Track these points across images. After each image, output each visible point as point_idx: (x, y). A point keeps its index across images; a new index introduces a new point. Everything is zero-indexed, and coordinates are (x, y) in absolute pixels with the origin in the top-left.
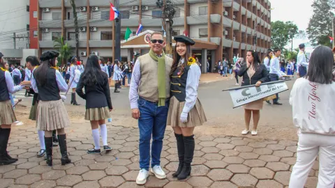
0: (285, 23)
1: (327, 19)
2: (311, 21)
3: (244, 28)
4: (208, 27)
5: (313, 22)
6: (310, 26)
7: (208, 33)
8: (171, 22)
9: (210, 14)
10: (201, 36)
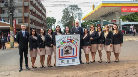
0: (51, 18)
1: (68, 17)
2: (63, 17)
3: (37, 19)
4: (23, 19)
5: (64, 18)
6: (62, 19)
7: (23, 21)
8: (12, 15)
9: (24, 12)
10: (19, 23)
